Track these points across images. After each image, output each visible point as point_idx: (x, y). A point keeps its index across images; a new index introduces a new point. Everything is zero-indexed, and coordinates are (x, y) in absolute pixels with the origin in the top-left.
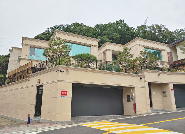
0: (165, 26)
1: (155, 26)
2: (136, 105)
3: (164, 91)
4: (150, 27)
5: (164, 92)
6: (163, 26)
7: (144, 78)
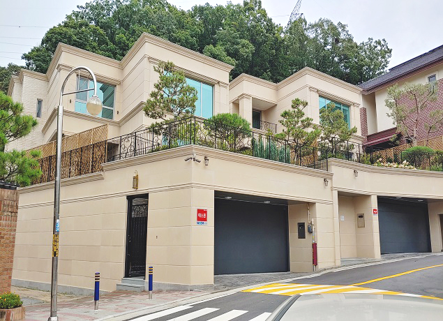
0: (347, 29)
1: (325, 24)
2: (318, 246)
3: (361, 212)
4: (316, 25)
5: (361, 216)
6: (343, 27)
7: (331, 179)
